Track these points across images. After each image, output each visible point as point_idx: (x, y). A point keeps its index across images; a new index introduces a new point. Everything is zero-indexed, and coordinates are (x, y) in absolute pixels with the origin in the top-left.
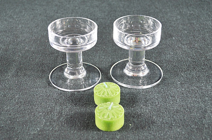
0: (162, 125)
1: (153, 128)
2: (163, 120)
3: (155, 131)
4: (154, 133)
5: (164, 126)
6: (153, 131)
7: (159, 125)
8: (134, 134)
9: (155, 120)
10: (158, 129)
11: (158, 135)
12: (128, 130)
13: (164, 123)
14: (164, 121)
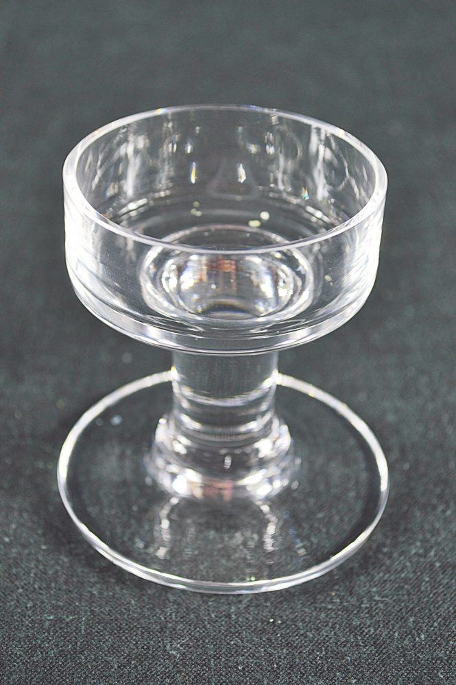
0: (419, 580)
1: (371, 599)
2: (427, 551)
3: (380, 617)
4: (376, 625)
5: (434, 583)
6: (372, 617)
7: (406, 580)
8: (264, 630)
9: (385, 550)
10: (398, 601)
11: (402, 638)
12: (233, 609)
13: (432, 565)
14: (432, 553)
